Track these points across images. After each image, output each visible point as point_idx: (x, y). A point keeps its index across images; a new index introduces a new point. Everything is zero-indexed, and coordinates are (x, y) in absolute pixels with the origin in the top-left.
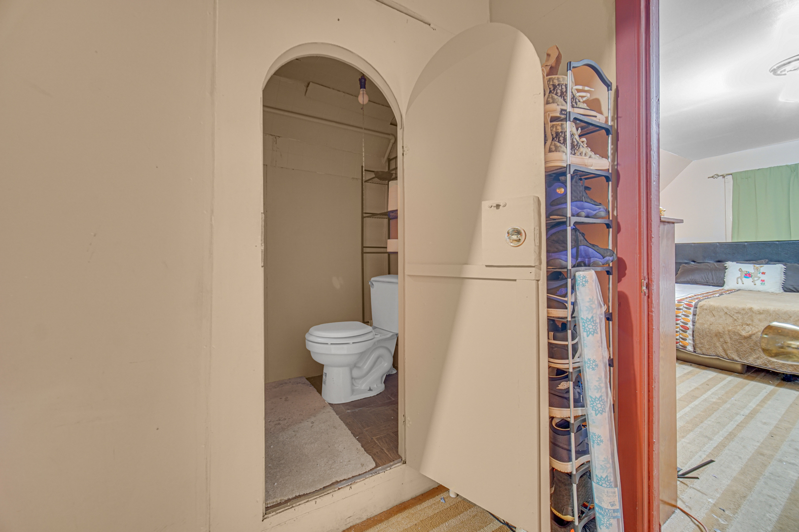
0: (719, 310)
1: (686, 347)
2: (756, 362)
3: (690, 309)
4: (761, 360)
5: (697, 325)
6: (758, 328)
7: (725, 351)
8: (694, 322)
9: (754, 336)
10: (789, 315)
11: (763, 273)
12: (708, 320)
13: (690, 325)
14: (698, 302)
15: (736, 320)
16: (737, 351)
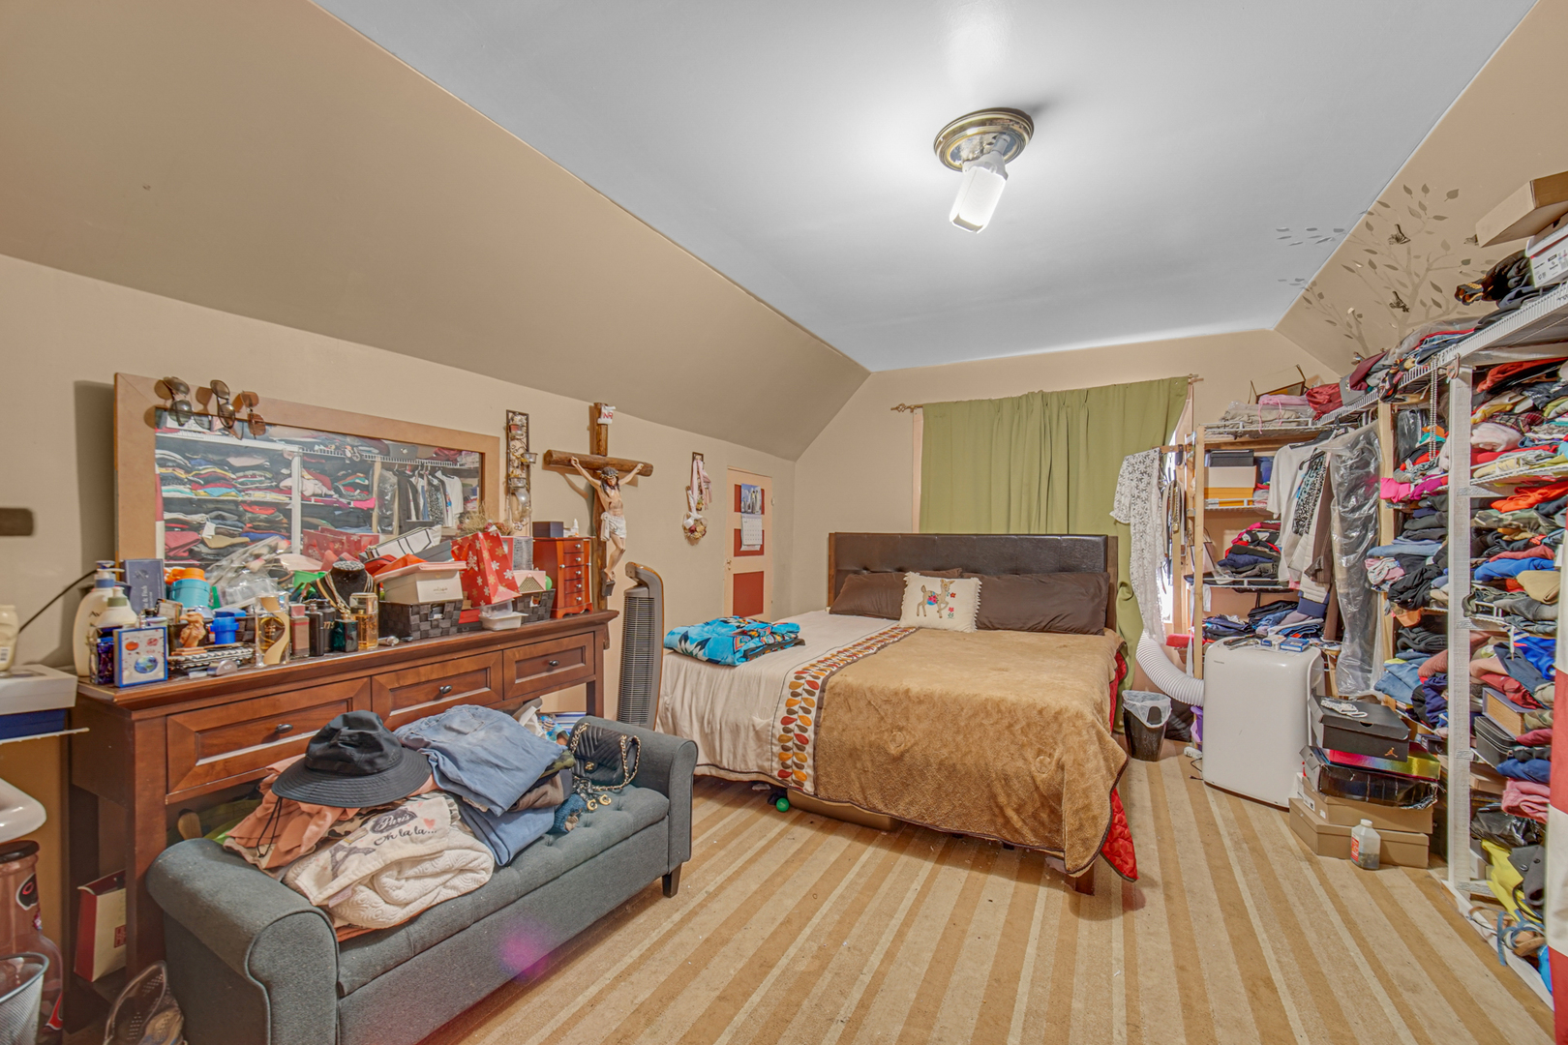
0: (859, 697)
1: (802, 785)
2: (909, 813)
3: (812, 694)
4: (917, 807)
5: (822, 733)
6: (914, 736)
7: (863, 790)
8: (817, 725)
9: (907, 755)
10: (960, 705)
11: (953, 595)
12: (839, 721)
13: (810, 735)
14: (828, 677)
15: (882, 718)
16: (882, 789)
